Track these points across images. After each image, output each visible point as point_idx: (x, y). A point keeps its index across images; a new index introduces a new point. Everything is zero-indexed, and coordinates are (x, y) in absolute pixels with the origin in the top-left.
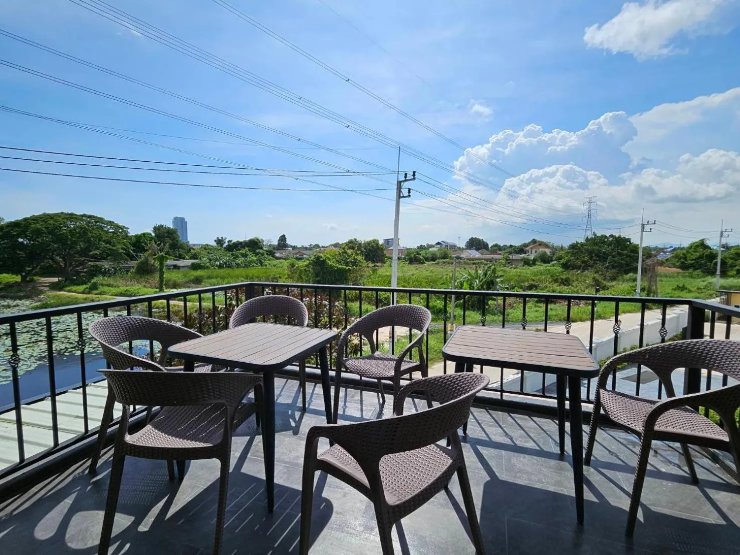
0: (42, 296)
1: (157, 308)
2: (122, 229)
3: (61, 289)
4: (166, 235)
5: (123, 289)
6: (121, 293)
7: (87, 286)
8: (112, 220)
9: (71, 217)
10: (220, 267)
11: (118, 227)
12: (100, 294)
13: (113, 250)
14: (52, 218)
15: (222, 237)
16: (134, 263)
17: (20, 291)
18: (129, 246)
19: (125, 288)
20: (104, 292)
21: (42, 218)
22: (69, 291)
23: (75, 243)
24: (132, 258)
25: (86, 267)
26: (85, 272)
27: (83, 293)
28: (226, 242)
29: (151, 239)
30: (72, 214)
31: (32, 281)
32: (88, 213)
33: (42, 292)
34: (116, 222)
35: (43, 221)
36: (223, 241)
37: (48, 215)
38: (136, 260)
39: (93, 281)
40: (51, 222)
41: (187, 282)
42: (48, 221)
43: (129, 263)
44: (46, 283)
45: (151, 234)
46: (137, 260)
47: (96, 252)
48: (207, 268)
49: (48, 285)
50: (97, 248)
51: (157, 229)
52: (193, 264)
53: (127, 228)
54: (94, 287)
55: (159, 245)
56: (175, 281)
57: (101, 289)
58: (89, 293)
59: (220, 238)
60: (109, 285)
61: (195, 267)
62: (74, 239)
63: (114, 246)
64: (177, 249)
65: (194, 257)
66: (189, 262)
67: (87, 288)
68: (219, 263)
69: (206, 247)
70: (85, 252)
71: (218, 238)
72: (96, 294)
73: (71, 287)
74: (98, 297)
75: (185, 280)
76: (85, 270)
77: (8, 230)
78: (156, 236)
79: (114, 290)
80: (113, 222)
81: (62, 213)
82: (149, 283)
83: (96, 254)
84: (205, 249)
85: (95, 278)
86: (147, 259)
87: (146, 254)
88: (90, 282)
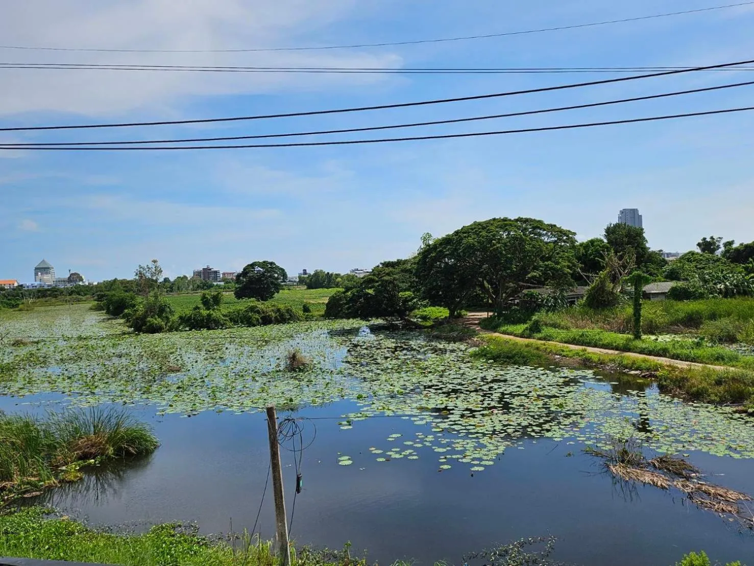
0: (475, 339)
1: (636, 369)
2: (568, 236)
3: (494, 329)
4: (626, 239)
5: (575, 332)
6: (575, 339)
7: (526, 326)
8: (553, 223)
9: (505, 224)
10: (727, 293)
11: (562, 232)
12: (544, 339)
13: (557, 270)
14: (484, 228)
15: (712, 238)
16: (584, 290)
17: (452, 330)
18: (575, 261)
19: (580, 331)
20: (550, 336)
21: (472, 229)
22: (504, 333)
23: (509, 261)
24: (580, 280)
25: (518, 296)
26: (517, 304)
27: (522, 336)
28: (722, 246)
29: (604, 248)
30: (505, 220)
31: (460, 316)
32: (524, 216)
33: (474, 333)
34: (558, 226)
35: (475, 233)
36: (714, 243)
37: (480, 224)
38: (587, 284)
39: (534, 318)
40: (484, 233)
41: (672, 323)
42: (480, 232)
43: (575, 289)
44: (473, 319)
45: (601, 241)
46: (589, 285)
47: (535, 274)
48: (702, 296)
49: (477, 322)
50: (535, 268)
51: (610, 231)
52: (673, 290)
53: (575, 234)
54: (535, 328)
55: (621, 258)
56: (652, 322)
57: (547, 331)
58: (529, 337)
59: (708, 240)
60: (555, 326)
61: (677, 295)
62: (509, 256)
63: (558, 263)
64: (643, 264)
65: (672, 276)
66: (667, 286)
67: (527, 329)
68: (723, 286)
69: (689, 257)
70: (520, 276)
71: (704, 239)
72: (540, 339)
73: (506, 328)
74: (544, 345)
75: (667, 319)
76: (516, 301)
77: (441, 249)
78: (610, 242)
79: (563, 334)
80: (555, 226)
81: (494, 219)
82: (609, 324)
83: (535, 276)
84: (689, 260)
85: (537, 313)
86: (603, 282)
87: (602, 273)
88: (530, 320)
